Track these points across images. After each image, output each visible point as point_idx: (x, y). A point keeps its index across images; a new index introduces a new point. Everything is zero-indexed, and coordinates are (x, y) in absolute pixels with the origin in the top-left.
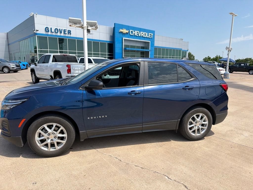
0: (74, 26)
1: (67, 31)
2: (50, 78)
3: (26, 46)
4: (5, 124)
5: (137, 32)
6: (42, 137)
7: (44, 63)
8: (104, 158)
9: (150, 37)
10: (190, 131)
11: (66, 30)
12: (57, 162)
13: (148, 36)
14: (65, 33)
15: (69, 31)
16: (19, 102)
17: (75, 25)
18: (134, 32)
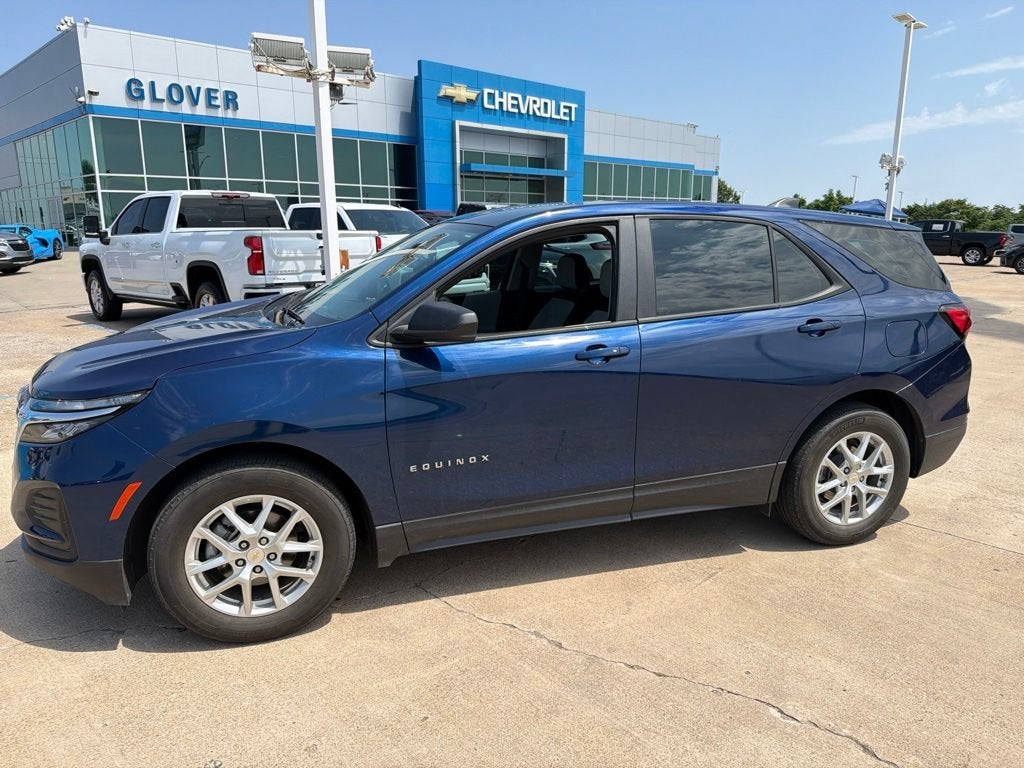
0: (275, 71)
1: (218, 95)
2: (172, 294)
3: (45, 161)
4: (41, 506)
5: (513, 98)
6: (212, 557)
7: (137, 230)
8: (485, 639)
9: (567, 119)
10: (824, 508)
11: (216, 91)
12: (288, 666)
13: (558, 113)
14: (213, 103)
15: (227, 97)
16: (106, 407)
17: (279, 66)
18: (501, 96)
